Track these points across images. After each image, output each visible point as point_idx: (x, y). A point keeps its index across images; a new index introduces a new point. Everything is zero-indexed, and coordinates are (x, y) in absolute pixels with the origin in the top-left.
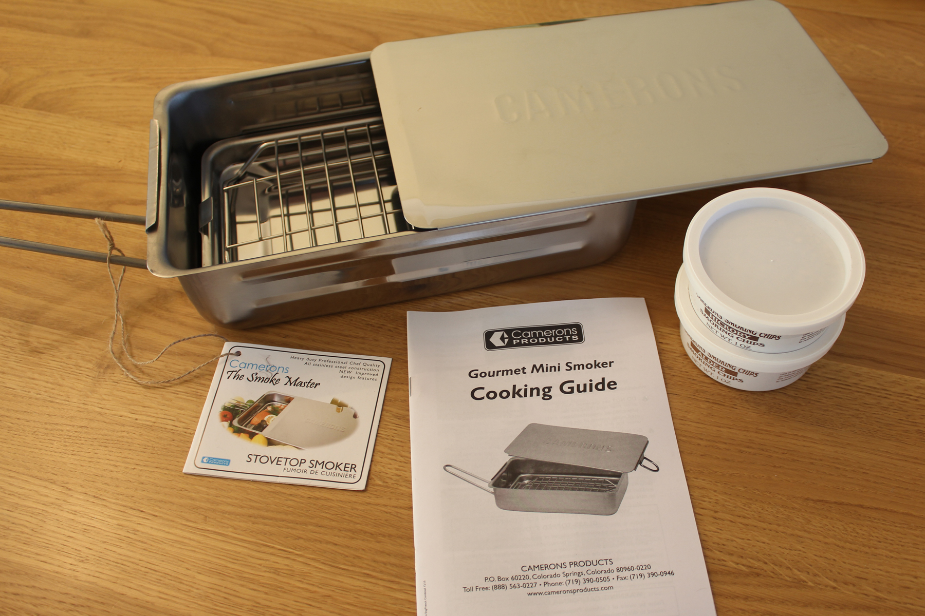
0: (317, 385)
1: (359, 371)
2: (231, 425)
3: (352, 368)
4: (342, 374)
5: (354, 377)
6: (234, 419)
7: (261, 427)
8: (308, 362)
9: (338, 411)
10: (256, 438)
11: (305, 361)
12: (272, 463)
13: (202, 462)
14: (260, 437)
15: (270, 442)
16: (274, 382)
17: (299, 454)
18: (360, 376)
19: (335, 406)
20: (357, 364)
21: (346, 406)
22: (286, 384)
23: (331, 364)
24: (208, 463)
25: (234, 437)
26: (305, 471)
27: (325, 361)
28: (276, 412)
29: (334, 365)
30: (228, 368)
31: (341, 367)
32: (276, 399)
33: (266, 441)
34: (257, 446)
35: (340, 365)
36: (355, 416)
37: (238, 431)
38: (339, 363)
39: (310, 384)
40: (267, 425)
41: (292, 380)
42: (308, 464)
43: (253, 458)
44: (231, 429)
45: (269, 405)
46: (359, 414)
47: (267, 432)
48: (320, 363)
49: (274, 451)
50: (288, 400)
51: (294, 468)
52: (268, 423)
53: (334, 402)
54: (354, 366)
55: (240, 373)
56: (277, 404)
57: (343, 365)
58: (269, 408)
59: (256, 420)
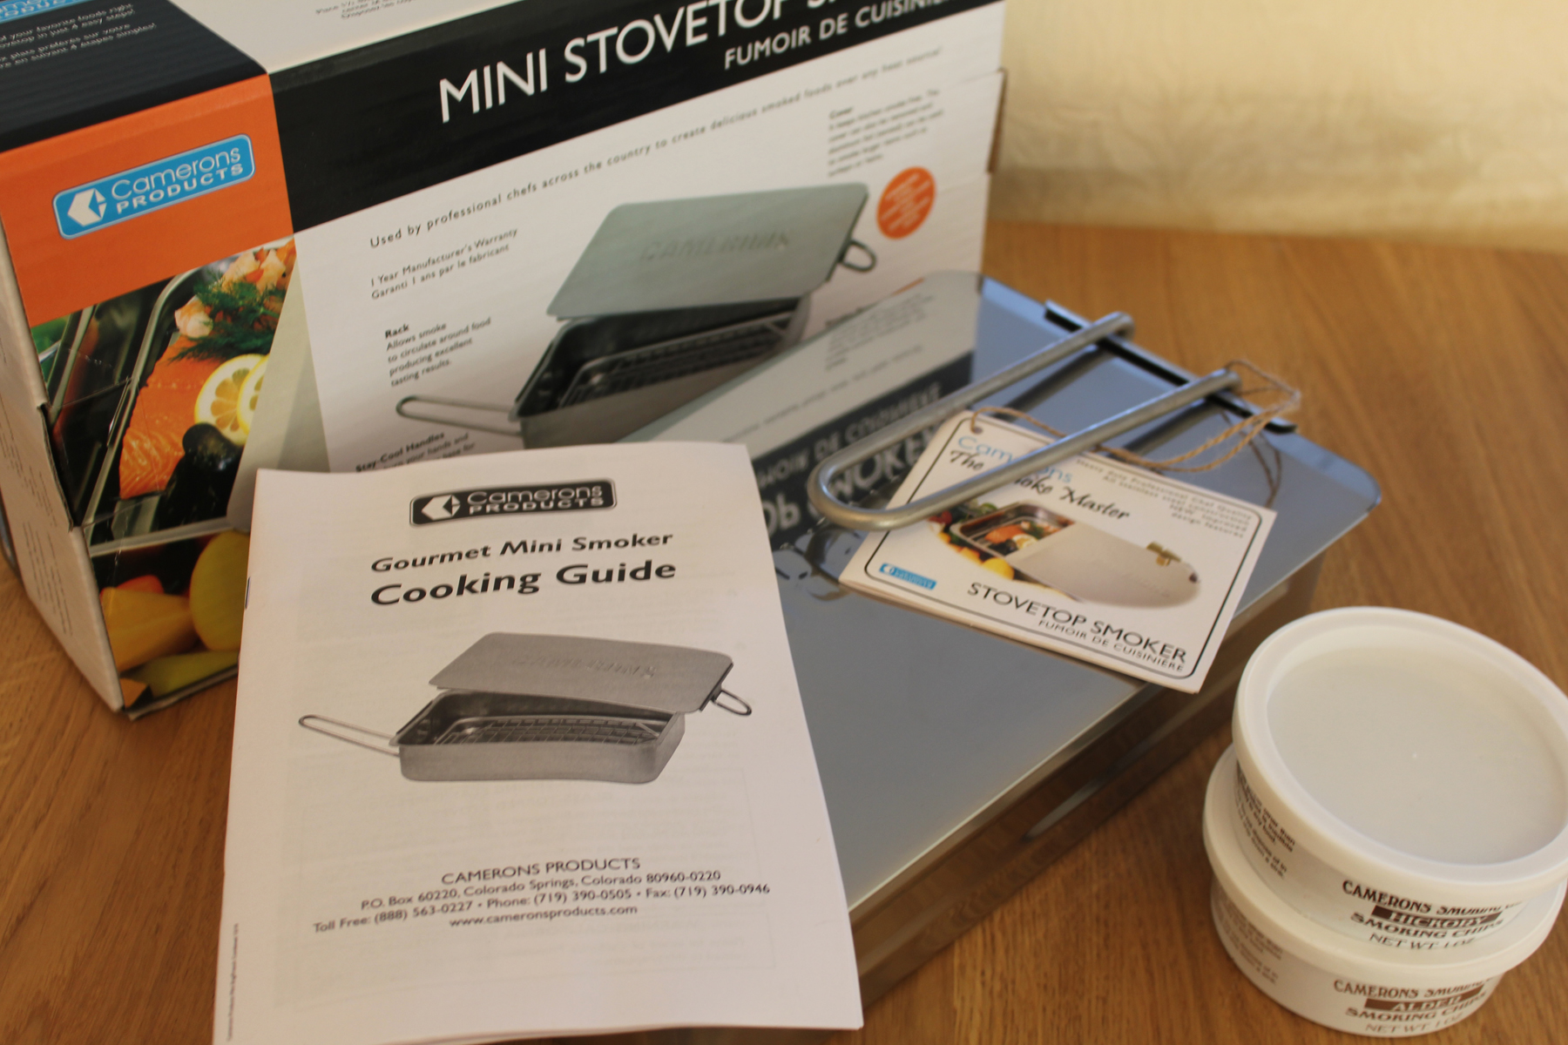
0: (1122, 515)
1: (1209, 515)
2: (946, 530)
3: (1196, 508)
4: (1173, 511)
5: (1198, 522)
6: (954, 521)
7: (1005, 548)
8: (1110, 477)
9: (1160, 562)
10: (990, 562)
11: (1105, 473)
12: (1017, 606)
13: (882, 570)
14: (999, 562)
15: (1018, 576)
16: (1041, 489)
17: (1076, 608)
18: (1211, 522)
19: (1154, 556)
20: (1207, 504)
21: (1177, 559)
22: (1063, 498)
23: (1154, 491)
24: (893, 574)
25: (951, 551)
26: (1083, 635)
27: (1144, 484)
28: (1037, 533)
29: (1161, 495)
30: (953, 445)
31: (1173, 501)
32: (1041, 514)
33: (1012, 573)
34: (993, 573)
35: (1172, 497)
36: (1193, 578)
37: (958, 543)
38: (1171, 493)
39: (1109, 511)
40: (1016, 549)
41: (1076, 496)
42: (1089, 625)
43: (982, 591)
44: (946, 537)
45: (1026, 521)
46: (1201, 576)
47: (1013, 559)
48: (1134, 484)
49: (1023, 590)
50: (1064, 523)
51: (1061, 625)
52: (1018, 546)
53: (1153, 547)
54: (1201, 506)
55: (977, 460)
56: (1041, 521)
57: (1177, 499)
58: (1025, 525)
59: (996, 535)
